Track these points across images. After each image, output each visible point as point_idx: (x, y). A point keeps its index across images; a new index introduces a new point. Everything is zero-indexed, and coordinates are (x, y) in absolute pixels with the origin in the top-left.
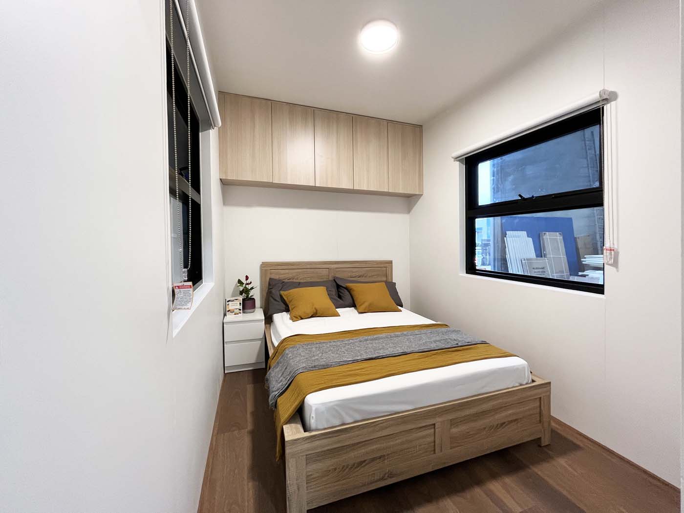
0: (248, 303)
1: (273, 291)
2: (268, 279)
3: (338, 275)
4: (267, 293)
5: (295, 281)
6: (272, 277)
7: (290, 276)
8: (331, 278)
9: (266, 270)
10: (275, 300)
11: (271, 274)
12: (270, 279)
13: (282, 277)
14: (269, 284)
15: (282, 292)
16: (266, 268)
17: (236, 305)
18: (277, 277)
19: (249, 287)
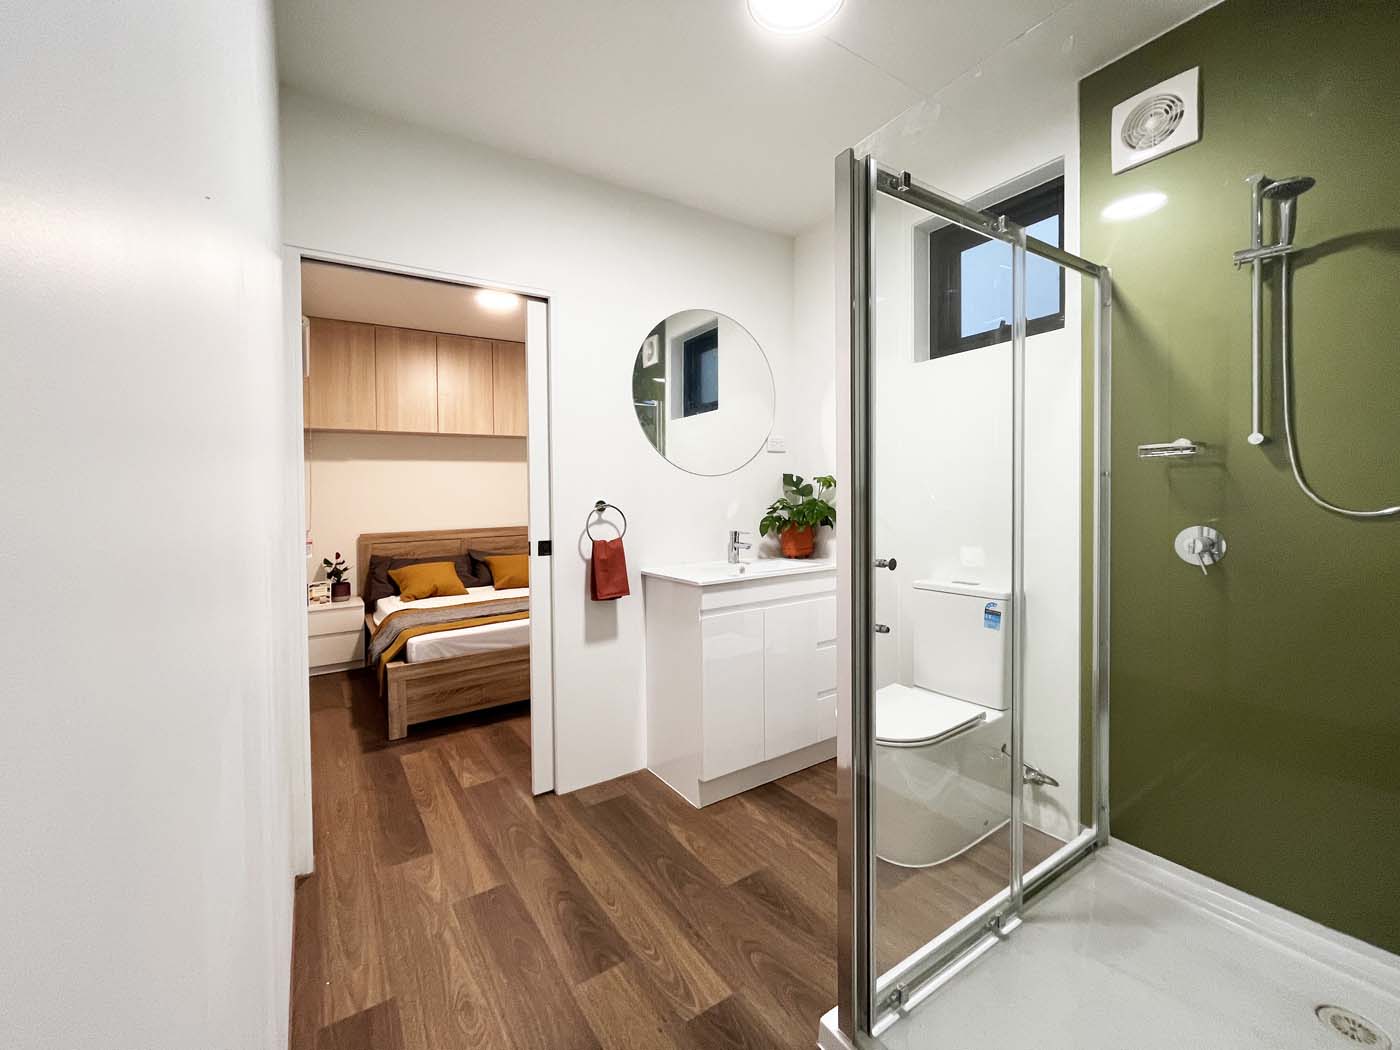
0: (341, 589)
1: (377, 571)
2: (369, 557)
3: (474, 547)
4: (368, 576)
5: (409, 557)
6: (376, 553)
7: (402, 551)
8: (464, 552)
9: (367, 546)
10: (380, 582)
11: (374, 549)
12: (373, 556)
13: (389, 553)
14: (371, 564)
15: (390, 572)
16: (364, 542)
17: (324, 591)
18: (381, 553)
19: (341, 568)
